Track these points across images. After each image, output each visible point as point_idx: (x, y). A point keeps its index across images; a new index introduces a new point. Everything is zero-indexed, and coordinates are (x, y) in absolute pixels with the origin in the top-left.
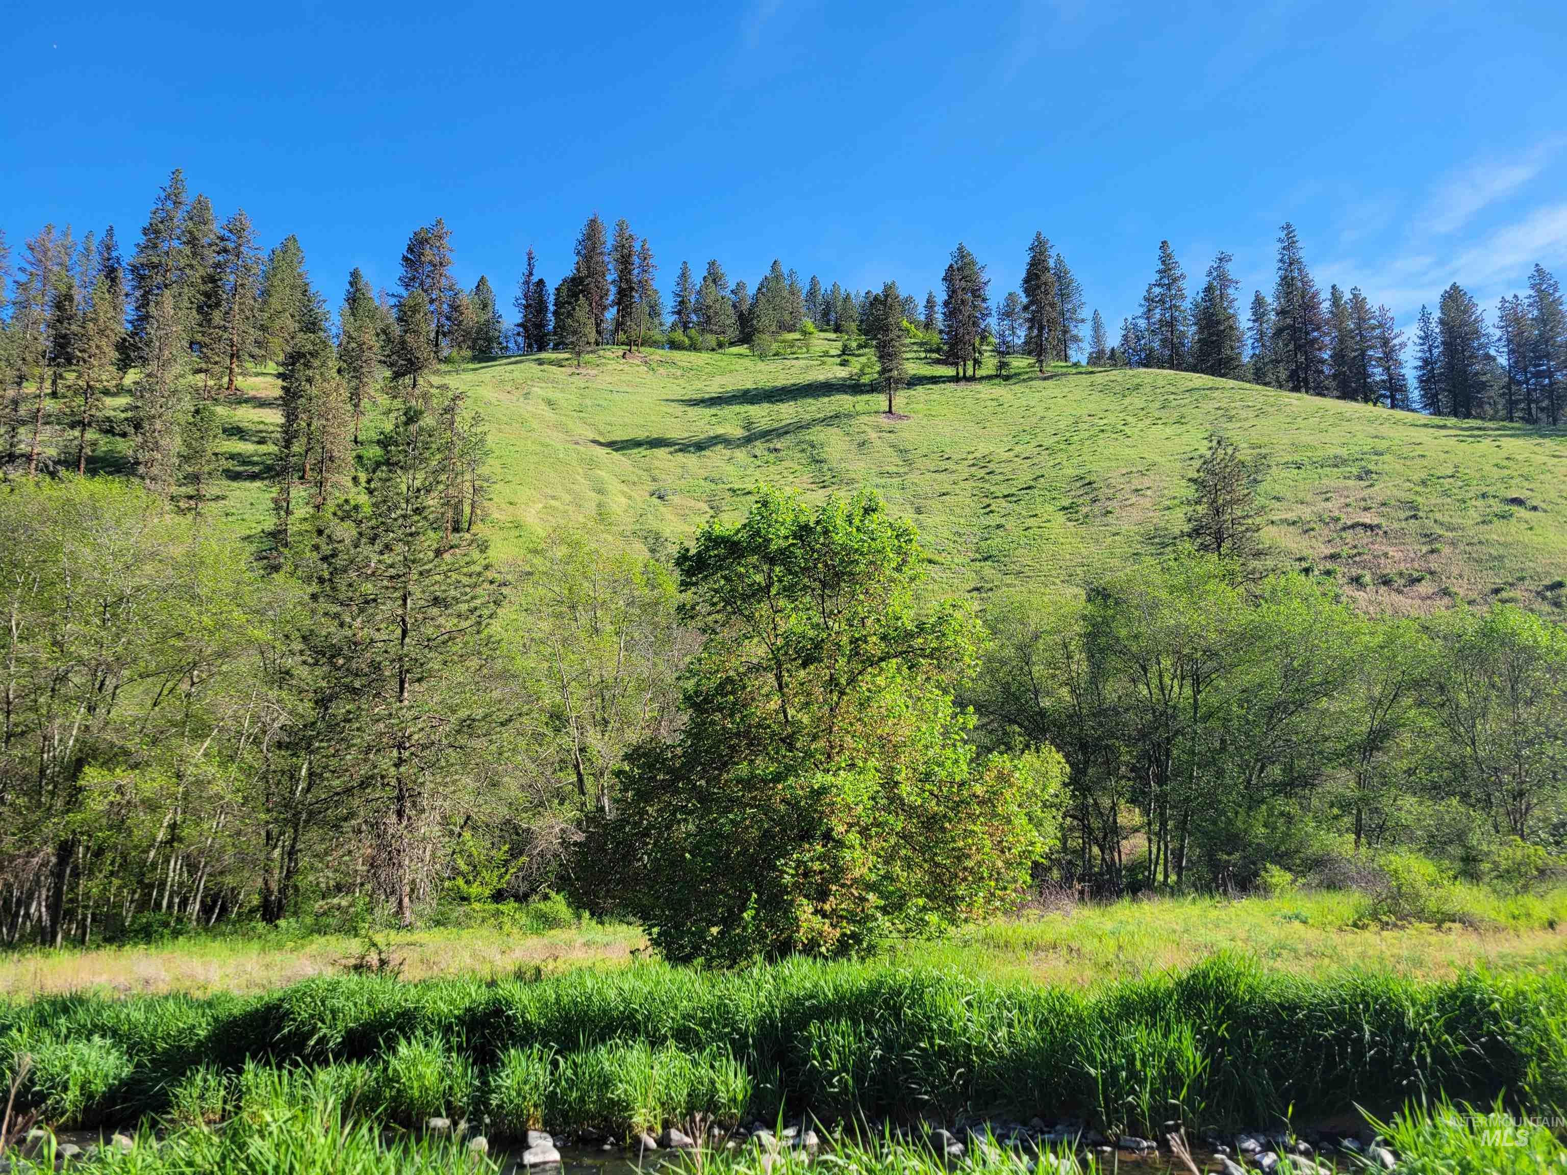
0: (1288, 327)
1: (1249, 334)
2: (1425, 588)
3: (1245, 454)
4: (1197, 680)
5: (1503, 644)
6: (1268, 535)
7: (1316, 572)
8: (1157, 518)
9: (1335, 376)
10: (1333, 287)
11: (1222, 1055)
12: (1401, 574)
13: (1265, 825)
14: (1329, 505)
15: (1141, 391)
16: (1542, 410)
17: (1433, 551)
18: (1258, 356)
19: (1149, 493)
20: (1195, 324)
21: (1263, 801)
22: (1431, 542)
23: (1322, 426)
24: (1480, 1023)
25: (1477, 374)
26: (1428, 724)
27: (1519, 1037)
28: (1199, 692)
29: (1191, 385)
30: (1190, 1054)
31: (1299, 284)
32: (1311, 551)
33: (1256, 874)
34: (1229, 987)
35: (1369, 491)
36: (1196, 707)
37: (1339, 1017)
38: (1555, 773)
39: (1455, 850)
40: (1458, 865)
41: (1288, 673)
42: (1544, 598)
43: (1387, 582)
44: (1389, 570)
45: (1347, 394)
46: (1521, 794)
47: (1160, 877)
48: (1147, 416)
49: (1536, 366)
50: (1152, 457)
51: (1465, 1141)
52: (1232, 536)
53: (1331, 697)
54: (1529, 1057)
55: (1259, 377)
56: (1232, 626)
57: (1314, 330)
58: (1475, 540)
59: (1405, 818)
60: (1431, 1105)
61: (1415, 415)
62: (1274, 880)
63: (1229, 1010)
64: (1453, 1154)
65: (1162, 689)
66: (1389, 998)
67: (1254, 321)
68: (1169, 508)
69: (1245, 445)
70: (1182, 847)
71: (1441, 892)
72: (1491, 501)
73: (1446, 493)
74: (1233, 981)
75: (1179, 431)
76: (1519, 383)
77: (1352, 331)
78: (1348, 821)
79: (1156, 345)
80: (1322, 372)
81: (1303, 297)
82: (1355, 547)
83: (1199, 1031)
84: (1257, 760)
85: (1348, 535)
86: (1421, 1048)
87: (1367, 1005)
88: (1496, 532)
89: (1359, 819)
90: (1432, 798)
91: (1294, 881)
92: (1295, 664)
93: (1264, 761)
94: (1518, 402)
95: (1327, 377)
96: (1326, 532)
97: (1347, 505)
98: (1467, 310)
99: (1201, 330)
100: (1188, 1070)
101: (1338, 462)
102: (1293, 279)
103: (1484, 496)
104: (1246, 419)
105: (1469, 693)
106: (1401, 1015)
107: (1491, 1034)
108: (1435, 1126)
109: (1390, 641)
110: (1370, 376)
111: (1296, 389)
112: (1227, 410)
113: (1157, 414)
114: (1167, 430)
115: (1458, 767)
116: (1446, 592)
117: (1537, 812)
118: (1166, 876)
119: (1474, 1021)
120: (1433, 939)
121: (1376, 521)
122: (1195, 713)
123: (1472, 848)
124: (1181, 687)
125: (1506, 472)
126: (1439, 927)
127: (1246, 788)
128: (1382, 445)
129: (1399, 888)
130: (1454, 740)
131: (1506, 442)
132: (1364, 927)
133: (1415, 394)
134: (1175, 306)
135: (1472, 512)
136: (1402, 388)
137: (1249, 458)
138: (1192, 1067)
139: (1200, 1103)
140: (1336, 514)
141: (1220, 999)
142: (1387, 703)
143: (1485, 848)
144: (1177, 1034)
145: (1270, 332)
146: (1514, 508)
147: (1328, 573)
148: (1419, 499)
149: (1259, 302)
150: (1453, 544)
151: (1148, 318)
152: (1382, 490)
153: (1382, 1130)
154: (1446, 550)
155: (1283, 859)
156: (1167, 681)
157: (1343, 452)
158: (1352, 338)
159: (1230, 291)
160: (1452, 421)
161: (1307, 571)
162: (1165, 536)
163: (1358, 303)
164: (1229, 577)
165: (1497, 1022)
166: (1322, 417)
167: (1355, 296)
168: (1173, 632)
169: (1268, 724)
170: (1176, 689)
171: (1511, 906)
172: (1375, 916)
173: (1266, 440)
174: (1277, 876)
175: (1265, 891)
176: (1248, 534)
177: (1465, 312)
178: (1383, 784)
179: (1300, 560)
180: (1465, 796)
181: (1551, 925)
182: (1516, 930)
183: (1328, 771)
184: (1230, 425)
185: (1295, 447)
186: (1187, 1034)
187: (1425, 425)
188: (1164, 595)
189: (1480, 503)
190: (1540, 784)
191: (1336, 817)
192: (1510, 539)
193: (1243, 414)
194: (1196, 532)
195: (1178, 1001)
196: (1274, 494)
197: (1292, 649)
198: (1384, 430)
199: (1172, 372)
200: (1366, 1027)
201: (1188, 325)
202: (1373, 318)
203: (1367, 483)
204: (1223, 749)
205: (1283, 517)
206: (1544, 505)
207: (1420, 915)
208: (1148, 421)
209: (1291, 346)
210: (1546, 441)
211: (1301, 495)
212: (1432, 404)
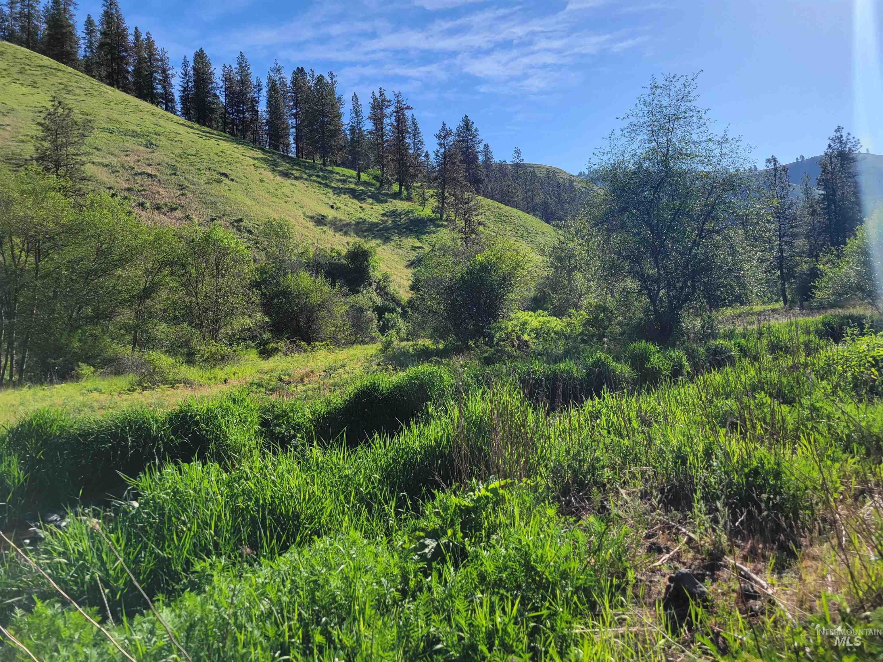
0: (108, 44)
1: (83, 41)
2: (178, 214)
3: (77, 116)
4: (38, 254)
5: (214, 245)
6: (89, 169)
7: (119, 197)
8: (14, 147)
9: (135, 83)
10: (136, 28)
11: (39, 469)
12: (166, 205)
13: (80, 341)
14: (128, 159)
15: (4, 57)
16: (239, 130)
17: (183, 195)
18: (88, 57)
19: (9, 128)
20: (46, 23)
21: (79, 327)
22: (182, 190)
23: (127, 111)
24: (190, 427)
25: (210, 103)
26: (175, 284)
27: (207, 431)
28: (40, 261)
29: (42, 63)
30: (16, 473)
31: (116, 19)
32: (116, 184)
33: (73, 369)
34: (46, 429)
35: (151, 155)
36: (37, 269)
37: (114, 435)
38: (232, 310)
39: (184, 351)
40: (185, 357)
41: (99, 252)
42: (234, 226)
43: (158, 208)
44: (160, 201)
45: (141, 96)
46: (217, 321)
47: (7, 377)
48: (9, 75)
49: (238, 106)
50: (11, 104)
51: (177, 478)
52: (66, 165)
53: (124, 268)
54: (211, 440)
55: (88, 70)
56: (64, 221)
57: (123, 51)
58: (204, 192)
59: (160, 335)
60: (161, 464)
61: (178, 118)
62: (83, 372)
63: (45, 442)
64: (170, 487)
65: (13, 258)
66: (144, 422)
67: (86, 34)
68: (23, 142)
69: (77, 111)
70: (24, 357)
71: (176, 370)
72: (213, 173)
73: (191, 164)
74: (48, 425)
75: (32, 92)
76: (229, 114)
77: (146, 58)
78: (129, 338)
79: (17, 28)
80: (127, 78)
81: (118, 29)
82: (142, 186)
83: (24, 458)
84: (77, 303)
85: (138, 178)
86: (159, 444)
87: (131, 427)
88: (214, 189)
89: (135, 336)
90: (174, 324)
91: (95, 371)
92: (104, 247)
93: (81, 304)
94: (228, 123)
95: (130, 82)
96: (126, 174)
97: (139, 161)
98: (207, 66)
99: (50, 27)
100: (14, 482)
101: (134, 134)
102: (112, 14)
103: (210, 169)
104: (79, 95)
105: (196, 270)
106: (149, 429)
107: (194, 432)
108: (162, 475)
109: (158, 239)
110: (155, 89)
111: (111, 84)
112: (66, 86)
113: (16, 76)
114: (23, 88)
115: (188, 307)
116: (188, 218)
117: (223, 330)
118: (11, 376)
119: (186, 427)
120: (169, 393)
121: (154, 173)
122: (37, 274)
123: (192, 348)
124: (27, 257)
125: (221, 159)
126: (173, 387)
127: (69, 320)
128: (159, 130)
129: (154, 369)
130: (187, 294)
131: (221, 142)
132: (134, 390)
133: (178, 106)
134: (31, 5)
135: (203, 176)
136: (172, 101)
137: (80, 120)
138: (16, 481)
139: (21, 501)
140: (132, 165)
141: (39, 437)
142: (154, 273)
143: (198, 348)
144: (7, 463)
145: (96, 44)
146: (223, 178)
147: (125, 198)
148: (178, 165)
149: (89, 23)
150: (193, 192)
151: (11, 8)
152: (158, 156)
153: (132, 482)
154: (190, 195)
155: (89, 360)
156: (17, 252)
157: (138, 129)
158: (146, 63)
159: (71, 8)
160: (196, 125)
161: (113, 195)
162: (19, 159)
163: (150, 43)
164: (64, 191)
165: (197, 426)
166: (126, 105)
167: (148, 38)
168: (23, 220)
169: (85, 282)
170: (23, 258)
171: (208, 374)
172: (140, 384)
173: (91, 111)
174: (86, 369)
175: (77, 378)
176: (77, 166)
177: (206, 67)
178: (150, 318)
179: (110, 188)
180: (190, 323)
181: (225, 381)
182: (210, 385)
183: (120, 310)
184: (67, 96)
185: (109, 119)
186: (15, 460)
187: (183, 125)
188: (16, 195)
189: (207, 172)
190: (225, 316)
191: (122, 335)
192: (220, 194)
193: (77, 91)
194: (42, 158)
195: (9, 442)
196: (95, 146)
197: (102, 238)
198: (162, 122)
199: (28, 50)
200: (130, 439)
201: (40, 22)
202: (158, 54)
203: (150, 150)
204: (55, 296)
205: (101, 161)
206: (236, 179)
207: (164, 381)
208: (9, 79)
209: (109, 57)
210: (240, 146)
211: (112, 150)
212: (186, 113)
